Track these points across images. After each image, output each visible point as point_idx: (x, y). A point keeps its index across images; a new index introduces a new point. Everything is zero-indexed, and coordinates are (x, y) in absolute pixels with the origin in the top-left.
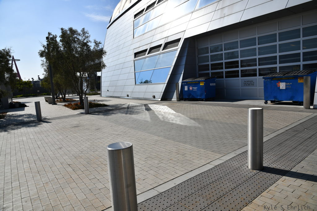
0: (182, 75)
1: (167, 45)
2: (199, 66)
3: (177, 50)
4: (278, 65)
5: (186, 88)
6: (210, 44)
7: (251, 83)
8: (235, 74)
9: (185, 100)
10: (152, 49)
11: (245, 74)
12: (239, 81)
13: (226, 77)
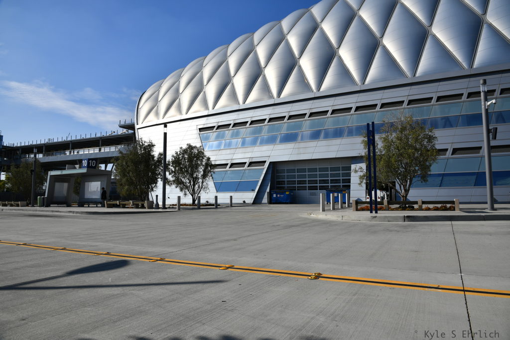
0: (269, 187)
1: (251, 164)
2: (277, 182)
3: (264, 169)
4: (330, 185)
5: (275, 196)
6: (286, 168)
7: (315, 194)
8: (304, 188)
9: (274, 203)
10: (232, 165)
11: (311, 188)
12: (307, 193)
13: (298, 190)
